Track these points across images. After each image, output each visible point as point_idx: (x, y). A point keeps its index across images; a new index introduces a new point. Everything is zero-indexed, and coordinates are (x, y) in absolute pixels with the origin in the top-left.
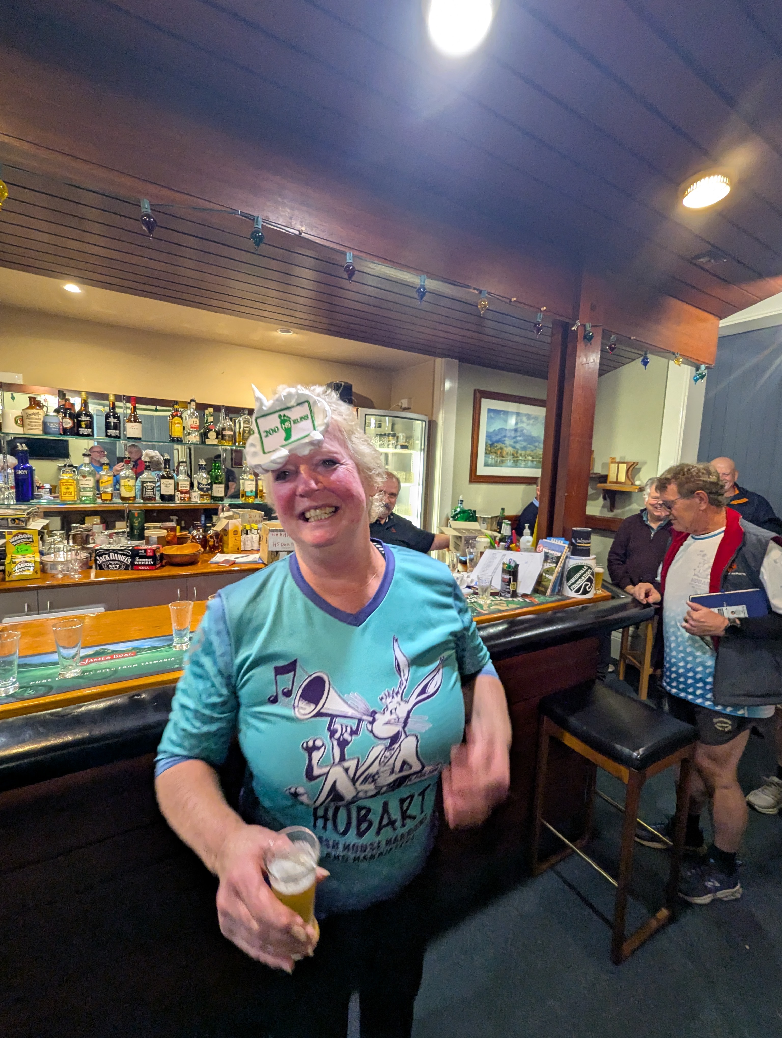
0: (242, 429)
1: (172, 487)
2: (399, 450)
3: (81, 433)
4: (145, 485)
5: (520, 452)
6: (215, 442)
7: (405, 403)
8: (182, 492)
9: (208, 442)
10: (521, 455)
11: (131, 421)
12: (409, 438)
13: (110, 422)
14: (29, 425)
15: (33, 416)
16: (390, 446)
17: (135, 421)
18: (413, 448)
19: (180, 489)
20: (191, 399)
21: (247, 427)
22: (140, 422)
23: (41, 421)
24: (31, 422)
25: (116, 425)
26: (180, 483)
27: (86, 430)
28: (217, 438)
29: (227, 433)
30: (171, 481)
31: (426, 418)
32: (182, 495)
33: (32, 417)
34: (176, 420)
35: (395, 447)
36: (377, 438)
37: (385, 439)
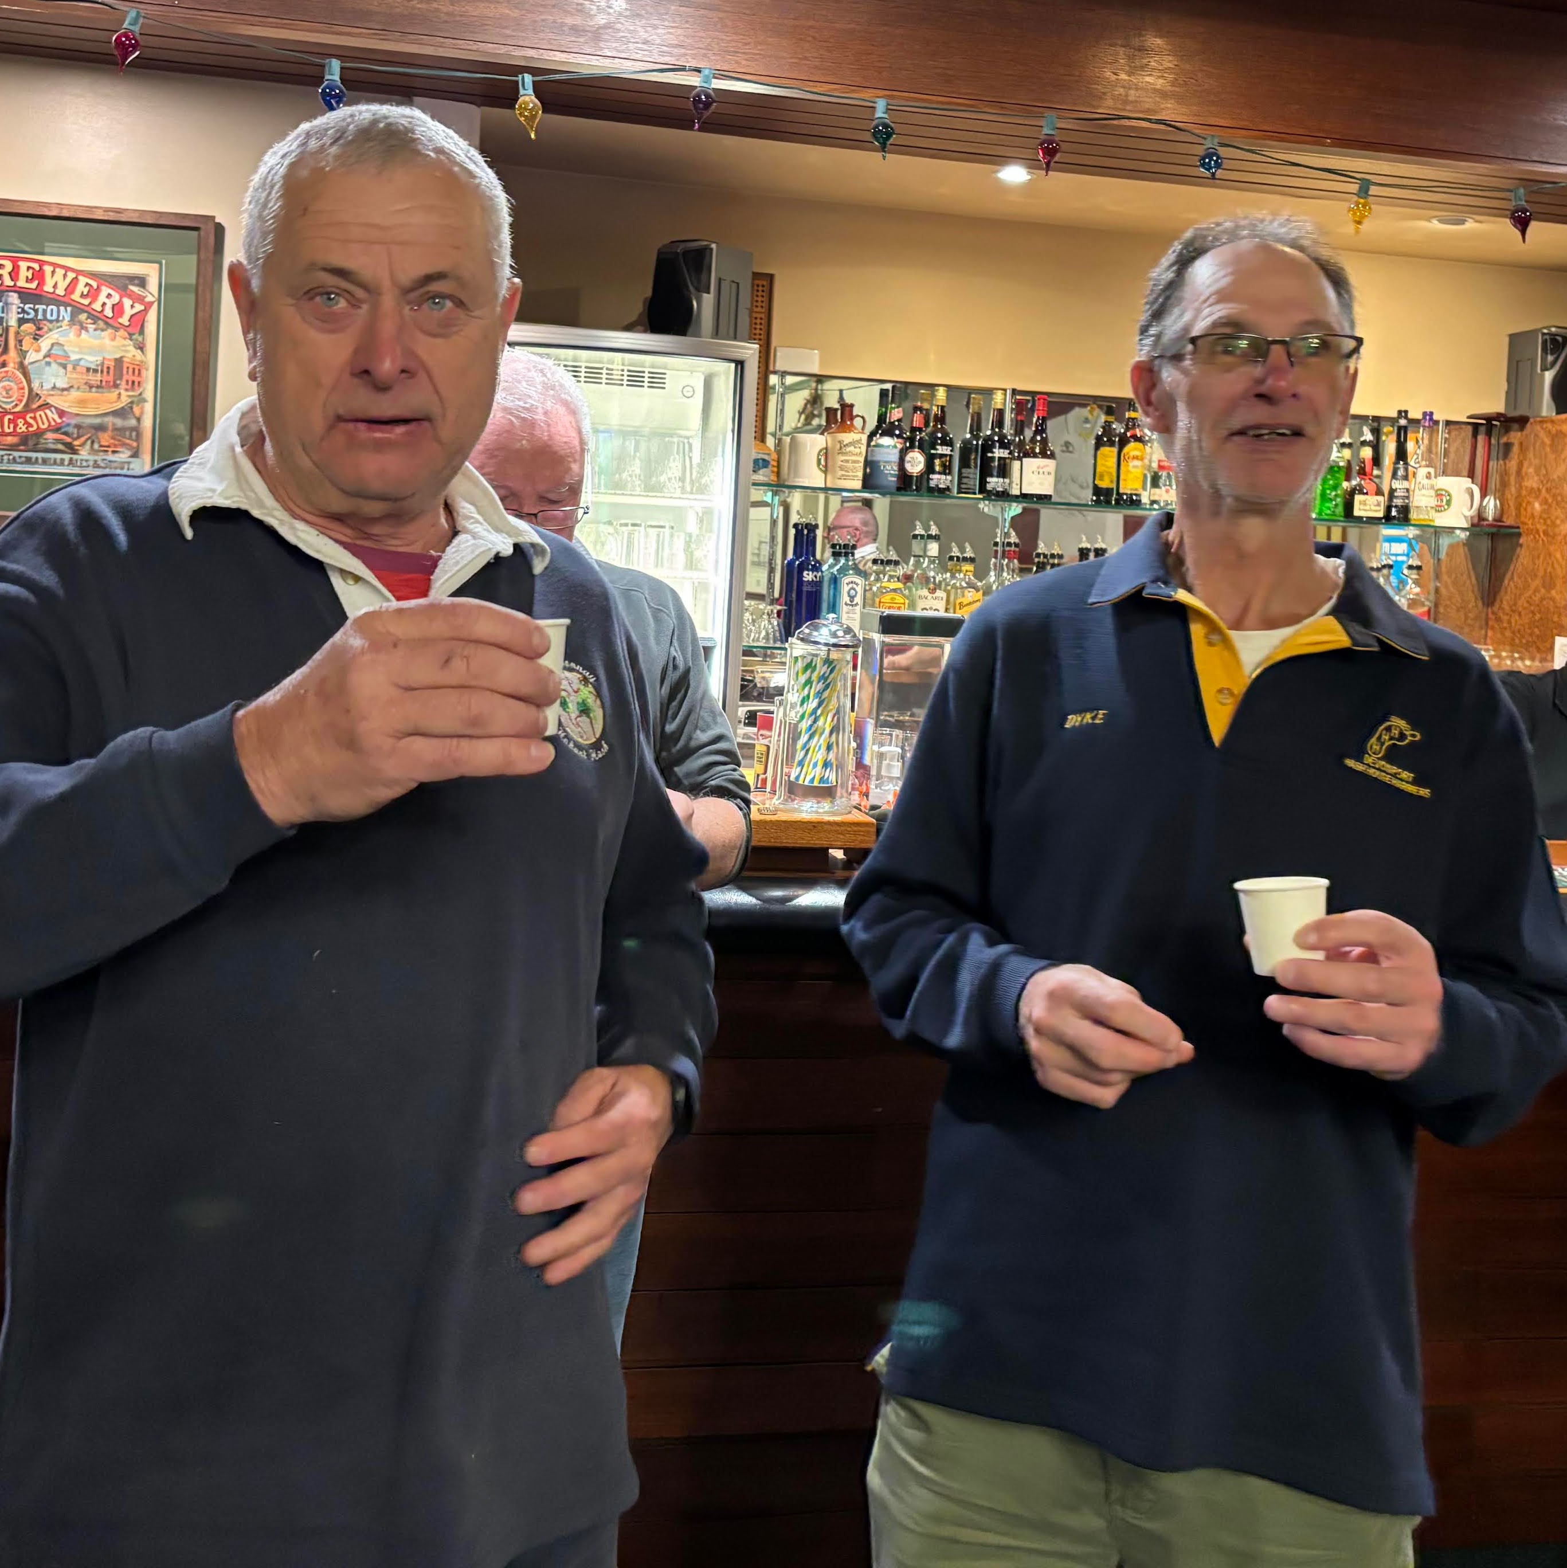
3: (932, 484)
11: (1035, 455)
13: (993, 458)
14: (841, 468)
15: (852, 448)
17: (1044, 454)
22: (1052, 456)
23: (862, 459)
24: (847, 461)
25: (1005, 464)
27: (943, 477)
33: (848, 449)
34: (1132, 448)
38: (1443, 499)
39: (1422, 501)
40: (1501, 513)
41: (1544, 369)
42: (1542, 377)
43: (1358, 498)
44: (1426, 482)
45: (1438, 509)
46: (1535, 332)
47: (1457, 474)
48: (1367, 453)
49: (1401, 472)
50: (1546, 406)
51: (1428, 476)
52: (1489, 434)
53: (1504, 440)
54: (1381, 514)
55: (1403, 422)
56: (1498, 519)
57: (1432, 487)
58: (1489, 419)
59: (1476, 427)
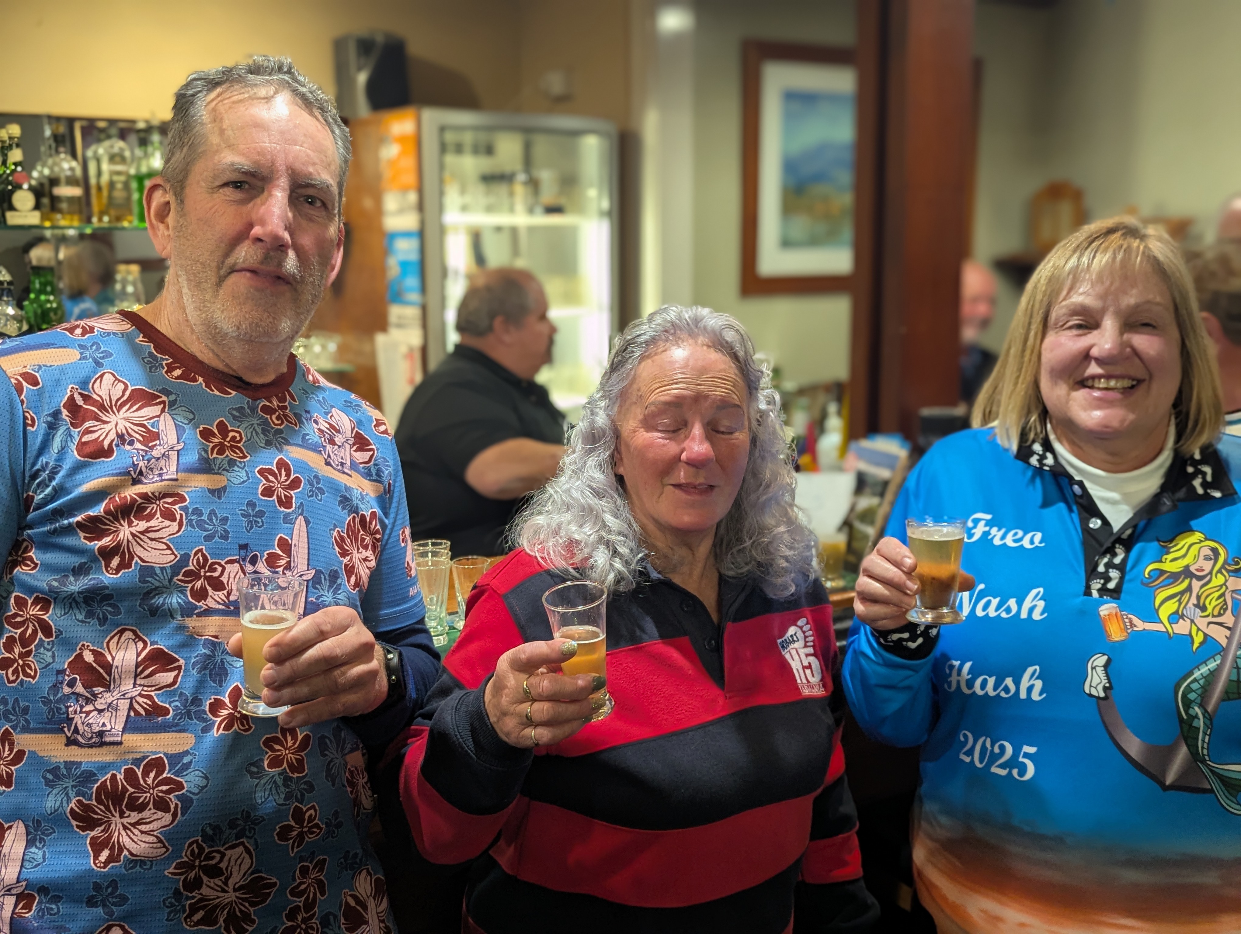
0: (105, 179)
2: (543, 219)
6: (34, 218)
16: (518, 208)
18: (580, 209)
21: (119, 173)
28: (37, 206)
29: (65, 191)
31: (611, 127)
35: (531, 211)
36: (481, 188)
37: (502, 189)
41: (359, 70)
42: (356, 79)
46: (349, 37)
50: (363, 107)
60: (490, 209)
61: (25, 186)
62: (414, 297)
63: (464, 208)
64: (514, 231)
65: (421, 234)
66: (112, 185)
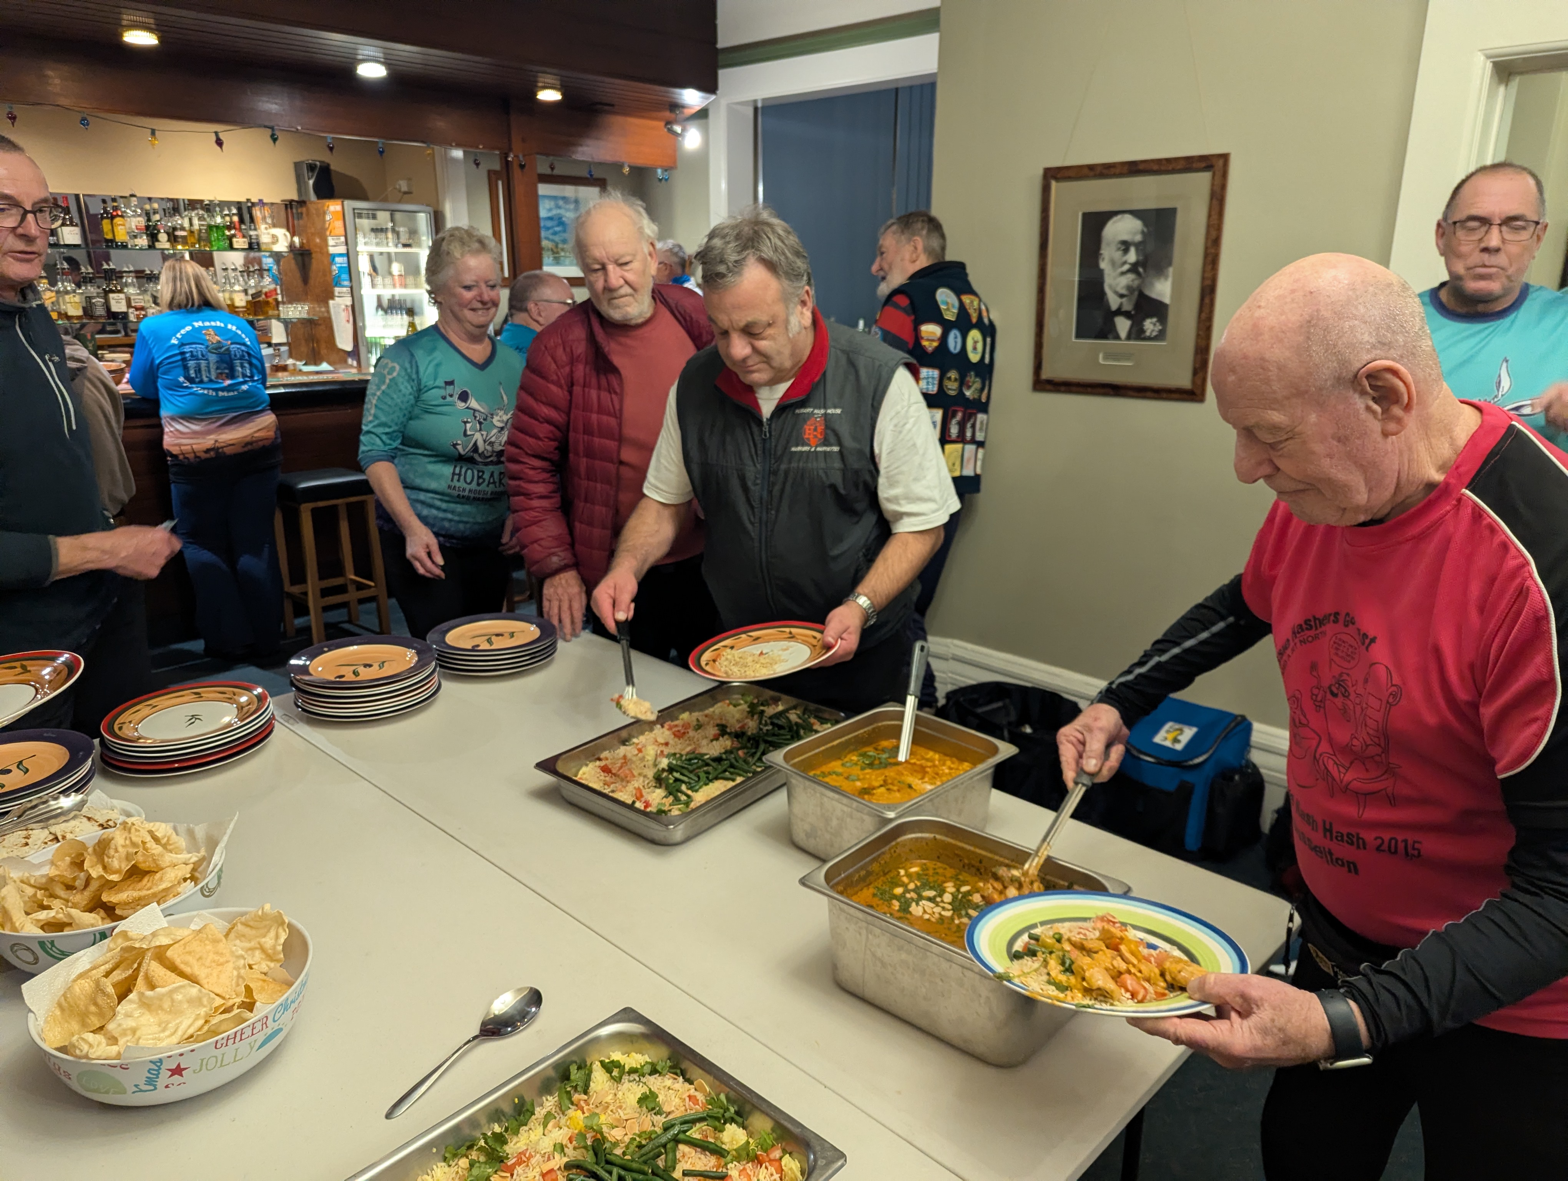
0: (197, 228)
1: (124, 302)
2: (401, 250)
4: (94, 301)
5: (560, 246)
6: (167, 245)
7: (404, 186)
8: (137, 309)
9: (158, 245)
10: (563, 250)
11: (67, 225)
12: (413, 232)
16: (390, 244)
17: (72, 225)
18: (419, 245)
19: (133, 304)
20: (131, 193)
21: (203, 225)
26: (132, 297)
28: (169, 240)
29: (180, 233)
30: (122, 296)
31: (430, 209)
32: (138, 313)
34: (117, 220)
35: (396, 246)
36: (373, 234)
37: (383, 235)
38: (275, 239)
39: (265, 239)
40: (302, 244)
41: (309, 179)
42: (308, 183)
43: (234, 240)
44: (265, 231)
45: (274, 243)
46: (302, 162)
47: (280, 226)
48: (236, 219)
49: (253, 227)
50: (313, 196)
51: (266, 228)
52: (291, 208)
53: (299, 210)
54: (246, 246)
55: (249, 204)
56: (301, 247)
57: (268, 234)
58: (291, 201)
59: (286, 205)
60: (378, 244)
61: (162, 231)
62: (347, 283)
63: (365, 244)
64: (389, 254)
65: (348, 255)
66: (200, 230)
